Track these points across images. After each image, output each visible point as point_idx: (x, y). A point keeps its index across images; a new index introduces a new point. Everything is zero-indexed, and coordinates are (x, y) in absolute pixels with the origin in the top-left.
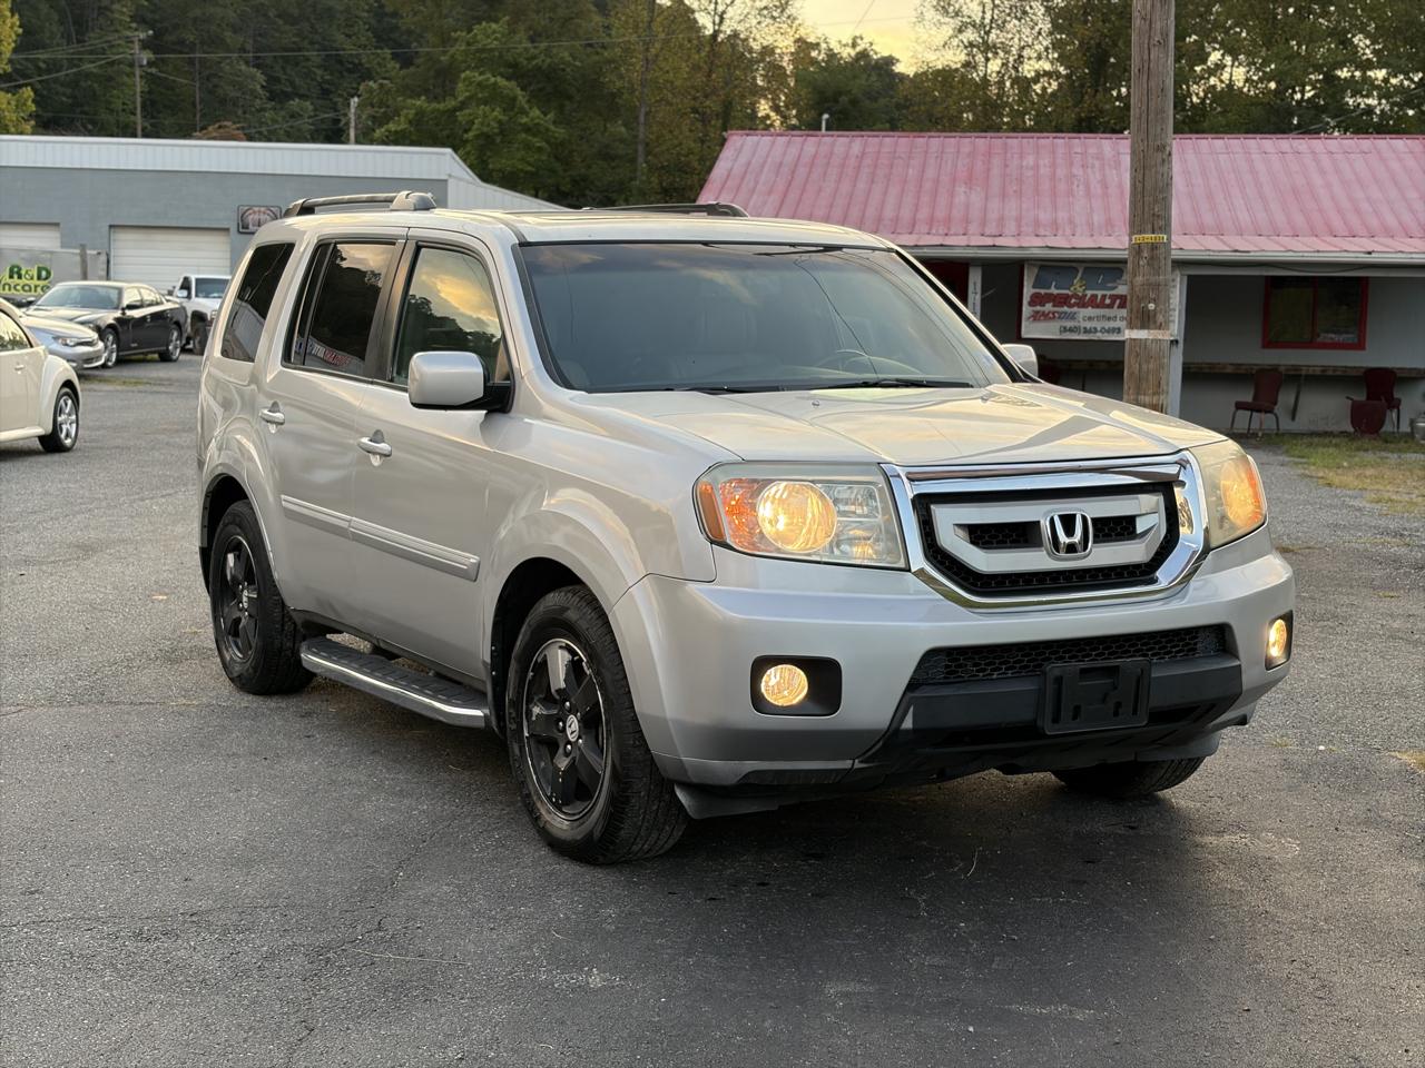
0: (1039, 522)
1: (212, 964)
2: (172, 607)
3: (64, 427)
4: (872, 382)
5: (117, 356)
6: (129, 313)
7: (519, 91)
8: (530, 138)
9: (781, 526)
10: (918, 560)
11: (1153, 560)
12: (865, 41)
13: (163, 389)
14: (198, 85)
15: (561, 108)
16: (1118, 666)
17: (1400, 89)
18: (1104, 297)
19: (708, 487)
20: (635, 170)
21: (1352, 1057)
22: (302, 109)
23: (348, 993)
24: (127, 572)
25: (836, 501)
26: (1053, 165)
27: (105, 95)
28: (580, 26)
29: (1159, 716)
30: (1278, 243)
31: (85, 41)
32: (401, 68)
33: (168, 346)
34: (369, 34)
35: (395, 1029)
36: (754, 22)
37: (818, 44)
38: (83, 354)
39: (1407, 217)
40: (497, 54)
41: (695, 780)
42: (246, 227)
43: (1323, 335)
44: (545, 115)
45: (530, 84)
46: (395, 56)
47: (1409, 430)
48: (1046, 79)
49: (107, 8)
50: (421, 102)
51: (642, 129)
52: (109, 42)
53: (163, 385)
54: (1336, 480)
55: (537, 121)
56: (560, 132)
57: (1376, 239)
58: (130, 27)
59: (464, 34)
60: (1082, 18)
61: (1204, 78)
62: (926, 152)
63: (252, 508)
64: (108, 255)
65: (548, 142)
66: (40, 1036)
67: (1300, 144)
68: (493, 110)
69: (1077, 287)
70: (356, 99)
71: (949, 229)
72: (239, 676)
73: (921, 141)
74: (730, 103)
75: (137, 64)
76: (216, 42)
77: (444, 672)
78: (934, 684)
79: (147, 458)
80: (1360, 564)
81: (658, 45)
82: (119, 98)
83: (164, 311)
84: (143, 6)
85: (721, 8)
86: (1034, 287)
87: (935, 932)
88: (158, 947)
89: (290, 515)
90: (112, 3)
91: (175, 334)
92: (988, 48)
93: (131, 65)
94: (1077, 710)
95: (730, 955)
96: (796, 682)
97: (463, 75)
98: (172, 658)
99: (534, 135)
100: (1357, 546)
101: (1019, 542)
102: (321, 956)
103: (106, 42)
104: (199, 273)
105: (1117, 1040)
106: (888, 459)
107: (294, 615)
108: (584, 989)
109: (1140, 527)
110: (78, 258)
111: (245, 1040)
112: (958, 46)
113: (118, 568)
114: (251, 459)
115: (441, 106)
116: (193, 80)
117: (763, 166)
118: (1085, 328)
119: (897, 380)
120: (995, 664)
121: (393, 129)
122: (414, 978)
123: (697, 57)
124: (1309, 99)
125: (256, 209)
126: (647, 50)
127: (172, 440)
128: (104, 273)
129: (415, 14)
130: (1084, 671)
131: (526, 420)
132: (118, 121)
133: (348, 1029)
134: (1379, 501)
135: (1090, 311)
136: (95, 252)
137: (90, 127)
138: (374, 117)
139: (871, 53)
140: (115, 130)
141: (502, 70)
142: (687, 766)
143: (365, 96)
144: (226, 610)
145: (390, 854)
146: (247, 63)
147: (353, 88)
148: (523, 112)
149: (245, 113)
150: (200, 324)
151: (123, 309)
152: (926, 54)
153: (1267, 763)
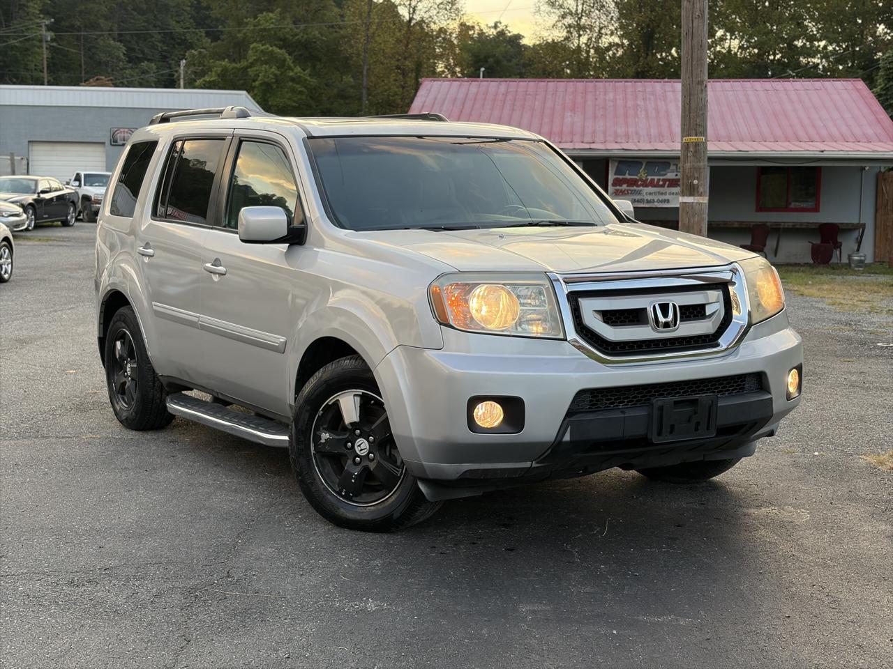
0: (646, 309)
1: (121, 600)
2: (79, 377)
3: (4, 266)
4: (535, 223)
5: (35, 223)
6: (42, 196)
7: (287, 56)
8: (294, 85)
9: (483, 313)
10: (572, 334)
11: (717, 332)
12: (502, 24)
13: (65, 244)
14: (82, 53)
15: (314, 67)
16: (697, 400)
17: (834, 52)
18: (659, 180)
19: (438, 289)
20: (361, 105)
21: (858, 645)
22: (149, 68)
23: (211, 617)
24: (49, 356)
25: (519, 297)
26: (625, 99)
27: (23, 60)
28: (325, 15)
29: (723, 431)
30: (765, 146)
31: (10, 26)
32: (212, 42)
33: (67, 217)
34: (192, 21)
35: (244, 640)
36: (435, 12)
37: (473, 27)
38: (13, 222)
39: (844, 129)
40: (273, 32)
41: (431, 477)
42: (115, 141)
43: (793, 204)
44: (304, 71)
45: (294, 51)
46: (208, 34)
47: (848, 262)
48: (615, 47)
49: (24, 5)
50: (225, 63)
51: (365, 79)
52: (25, 26)
53: (64, 241)
54: (806, 292)
55: (299, 74)
56: (314, 82)
57: (825, 143)
58: (40, 17)
59: (252, 20)
60: (638, 10)
61: (713, 47)
62: (546, 91)
63: (132, 310)
64: (28, 160)
65: (305, 87)
66: (11, 648)
67: (778, 85)
68: (271, 68)
69: (642, 174)
70: (184, 61)
71: (562, 139)
72: (126, 419)
73: (543, 84)
74: (421, 63)
75: (44, 41)
76: (94, 26)
77: (263, 413)
78: (582, 412)
79: (57, 286)
80: (826, 342)
81: (374, 27)
82: (32, 62)
83: (65, 194)
84: (47, 3)
85: (413, 4)
86: (615, 174)
87: (585, 572)
88: (84, 590)
89: (159, 314)
90: (28, 2)
91: (72, 209)
92: (580, 28)
93: (41, 41)
94: (672, 427)
95: (456, 589)
96: (495, 412)
97: (252, 46)
98: (81, 408)
99: (298, 84)
100: (823, 331)
101: (634, 321)
102: (192, 594)
103: (23, 26)
104: (86, 170)
105: (708, 637)
106: (552, 270)
107: (161, 378)
108: (364, 611)
109: (709, 311)
110: (9, 162)
111: (146, 649)
112: (562, 27)
113: (43, 354)
114: (132, 280)
115: (238, 65)
116: (80, 50)
117: (444, 100)
118: (647, 200)
119: (550, 222)
120: (620, 398)
121: (208, 80)
122: (253, 607)
123: (399, 34)
124: (778, 59)
125: (122, 130)
126: (368, 29)
127: (72, 275)
128: (26, 171)
129: (220, 8)
130: (676, 403)
131: (315, 249)
132: (32, 76)
133: (213, 640)
134: (833, 304)
135: (650, 189)
136: (19, 158)
137: (14, 80)
138: (195, 72)
139: (507, 32)
140: (31, 82)
141: (276, 42)
142: (426, 468)
143: (189, 59)
144: (116, 377)
145: (232, 529)
146: (114, 39)
147: (181, 55)
148: (290, 68)
149: (113, 70)
150: (87, 203)
151: (38, 193)
152: (542, 33)
153: (784, 463)
